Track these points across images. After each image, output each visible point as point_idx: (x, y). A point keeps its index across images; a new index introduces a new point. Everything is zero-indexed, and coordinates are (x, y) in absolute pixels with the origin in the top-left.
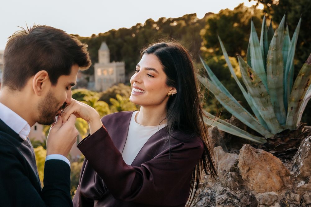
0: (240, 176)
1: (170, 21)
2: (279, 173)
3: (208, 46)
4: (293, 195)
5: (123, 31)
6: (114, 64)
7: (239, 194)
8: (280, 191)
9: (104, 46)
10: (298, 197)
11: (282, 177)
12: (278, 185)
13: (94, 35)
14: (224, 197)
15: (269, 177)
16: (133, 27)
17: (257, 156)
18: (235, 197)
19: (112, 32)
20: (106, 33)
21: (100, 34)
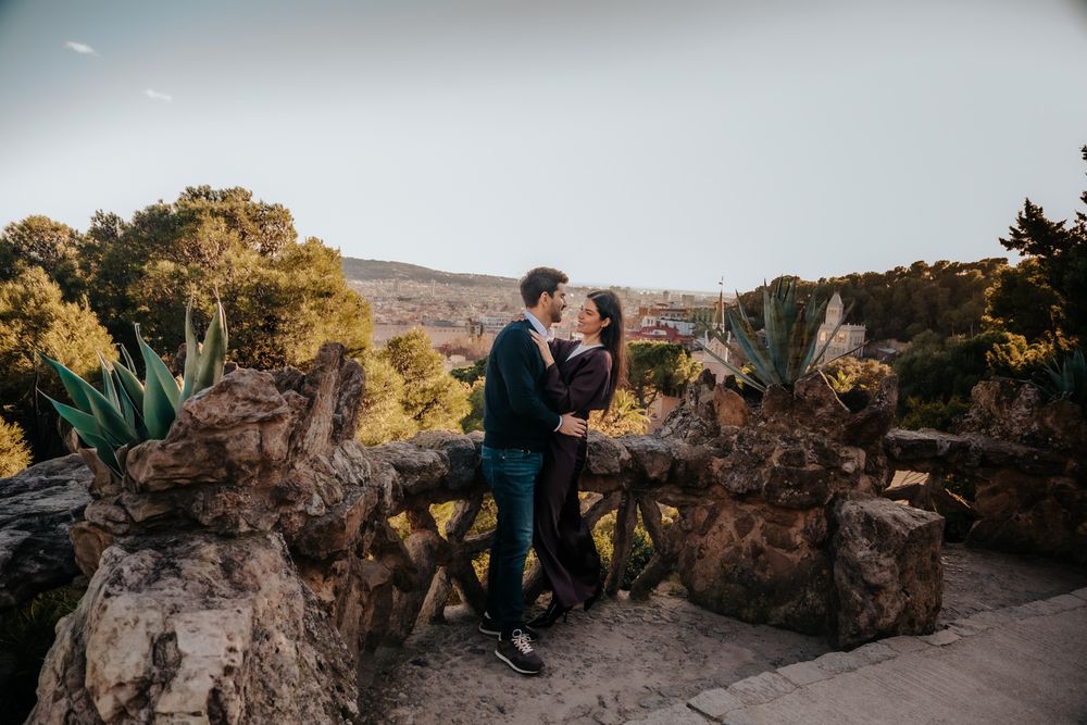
0: (713, 410)
1: (956, 267)
2: (742, 411)
3: (994, 315)
4: (751, 431)
5: (872, 279)
6: (849, 327)
7: (709, 423)
8: (743, 426)
9: (837, 300)
10: (755, 434)
11: (745, 415)
12: (741, 421)
13: (822, 280)
14: (697, 424)
15: (733, 413)
16: (889, 273)
17: (725, 394)
18: (705, 425)
19: (853, 278)
20: (842, 278)
21: (832, 279)
